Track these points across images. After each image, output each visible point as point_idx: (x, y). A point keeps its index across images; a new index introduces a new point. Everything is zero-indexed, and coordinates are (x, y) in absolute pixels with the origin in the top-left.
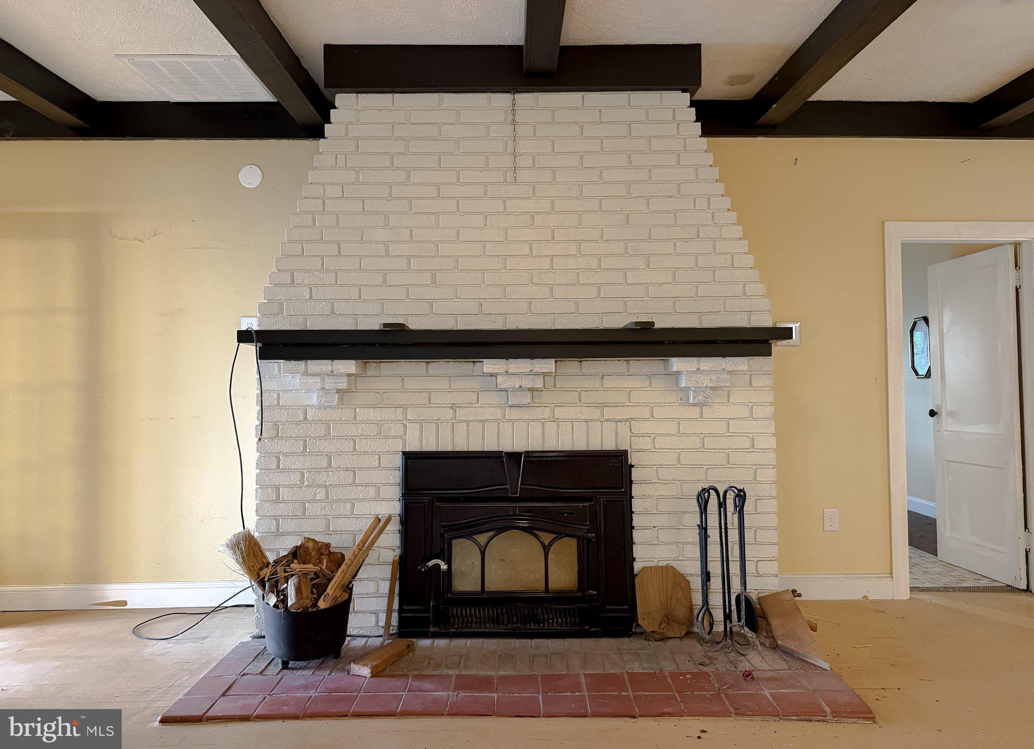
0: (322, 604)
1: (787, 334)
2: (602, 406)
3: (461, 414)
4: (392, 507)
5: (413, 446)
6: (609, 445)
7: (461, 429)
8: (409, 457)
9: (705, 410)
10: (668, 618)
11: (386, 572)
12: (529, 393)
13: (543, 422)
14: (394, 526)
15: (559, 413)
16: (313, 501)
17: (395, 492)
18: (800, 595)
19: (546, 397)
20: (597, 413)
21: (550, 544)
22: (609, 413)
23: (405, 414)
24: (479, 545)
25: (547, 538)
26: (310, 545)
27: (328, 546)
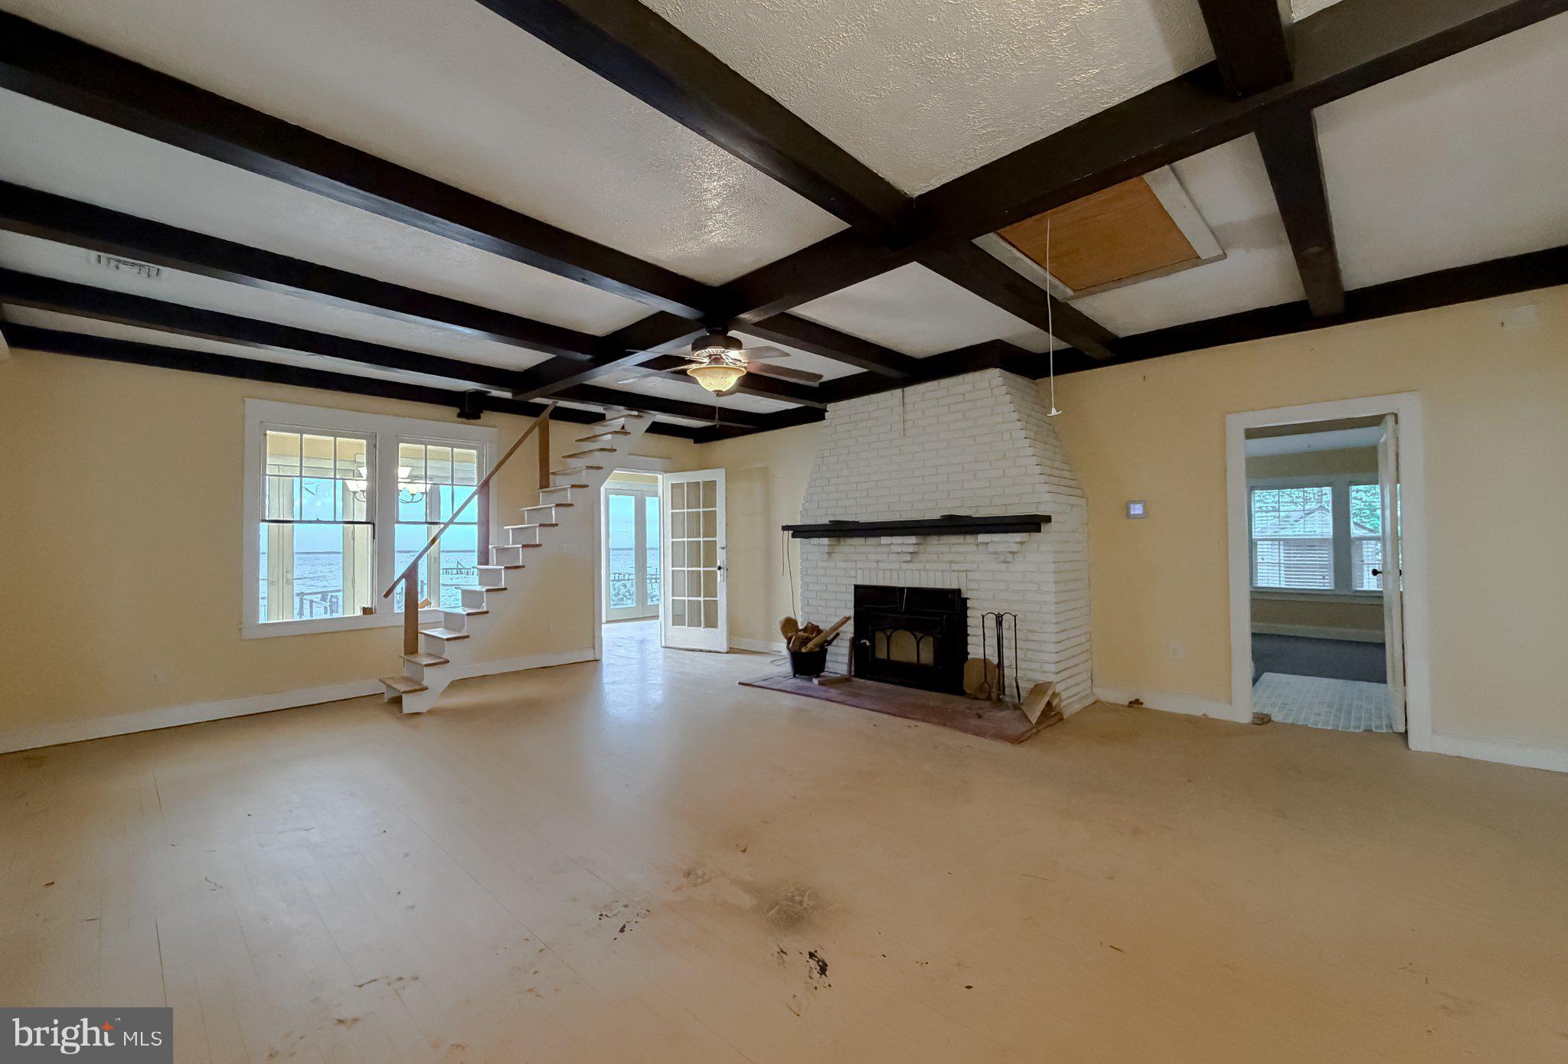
0: (804, 650)
1: (1048, 519)
2: (951, 562)
3: (882, 565)
4: (851, 613)
5: (859, 583)
6: (954, 586)
7: (881, 573)
8: (857, 587)
9: (1010, 565)
10: (981, 688)
11: (847, 644)
12: (909, 555)
13: (919, 570)
14: (851, 622)
15: (929, 566)
16: (821, 606)
17: (851, 604)
18: (1142, 703)
19: (922, 557)
20: (946, 567)
21: (920, 639)
22: (955, 567)
23: (856, 564)
24: (886, 635)
25: (919, 635)
26: (810, 625)
27: (818, 627)
